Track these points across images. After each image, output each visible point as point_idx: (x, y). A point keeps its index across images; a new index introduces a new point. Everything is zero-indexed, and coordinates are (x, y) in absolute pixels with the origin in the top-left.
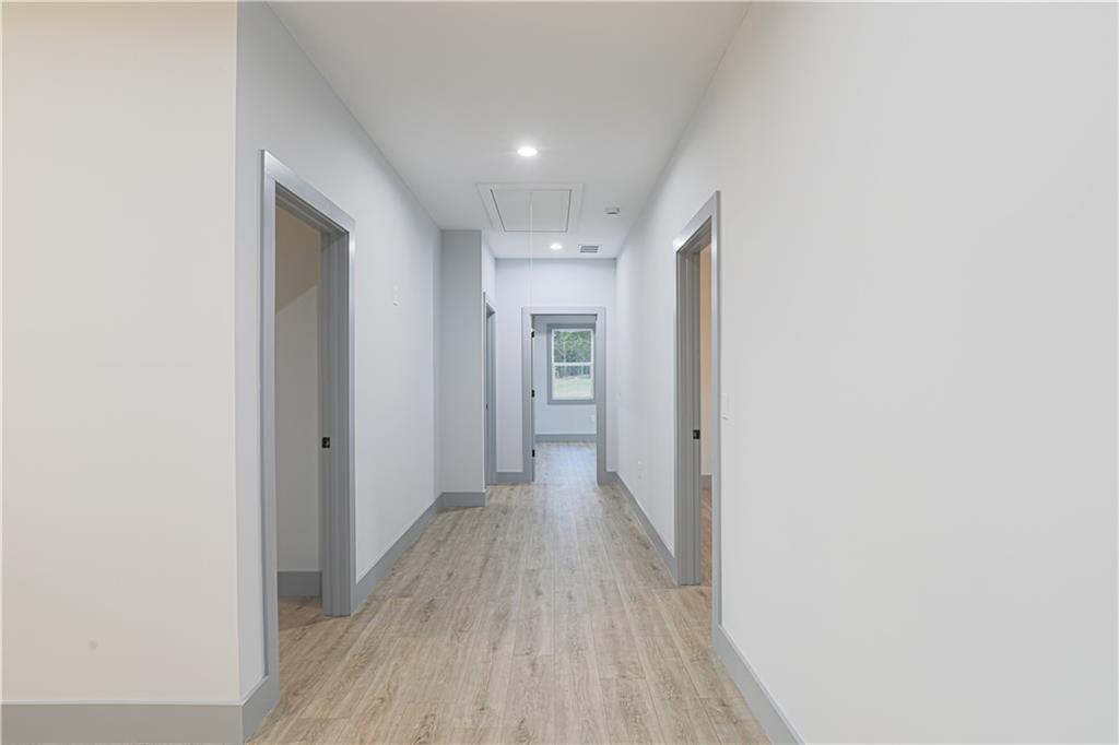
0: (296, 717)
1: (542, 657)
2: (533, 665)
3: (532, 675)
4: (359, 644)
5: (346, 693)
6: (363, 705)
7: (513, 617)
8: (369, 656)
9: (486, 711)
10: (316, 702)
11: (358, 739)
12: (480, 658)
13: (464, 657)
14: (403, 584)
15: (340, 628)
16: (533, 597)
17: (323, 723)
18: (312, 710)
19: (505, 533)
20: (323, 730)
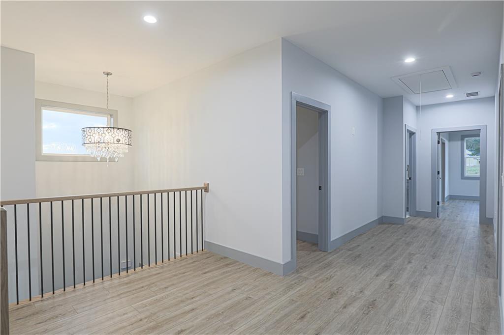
0: (299, 274)
1: (396, 284)
2: (391, 285)
3: (388, 288)
4: (327, 261)
5: (317, 273)
6: (321, 278)
7: (392, 268)
8: (329, 265)
9: (362, 293)
10: (307, 273)
11: (315, 286)
12: (369, 277)
13: (363, 275)
14: (351, 247)
15: (322, 255)
16: (406, 263)
17: (306, 279)
18: (304, 274)
19: (407, 237)
20: (305, 280)
